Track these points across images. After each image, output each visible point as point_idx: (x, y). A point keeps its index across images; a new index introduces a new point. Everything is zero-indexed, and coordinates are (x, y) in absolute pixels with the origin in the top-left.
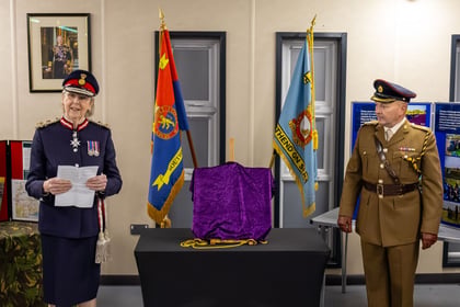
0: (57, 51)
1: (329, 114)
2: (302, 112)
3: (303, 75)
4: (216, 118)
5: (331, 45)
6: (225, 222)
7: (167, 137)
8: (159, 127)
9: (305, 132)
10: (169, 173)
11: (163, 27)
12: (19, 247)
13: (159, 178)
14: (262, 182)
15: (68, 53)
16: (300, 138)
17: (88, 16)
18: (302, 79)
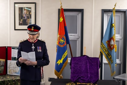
0: (24, 16)
1: (121, 39)
2: (111, 38)
3: (111, 24)
4: (80, 40)
5: (122, 14)
6: (82, 77)
7: (62, 46)
8: (59, 43)
9: (112, 45)
10: (62, 59)
11: (61, 7)
12: (9, 84)
13: (59, 61)
14: (95, 63)
15: (28, 16)
16: (110, 47)
17: (35, 3)
18: (111, 26)
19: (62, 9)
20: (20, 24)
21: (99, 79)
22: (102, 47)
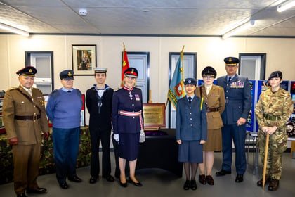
0: (83, 59)
2: (178, 83)
5: (191, 57)
9: (180, 91)
15: (88, 60)
16: (178, 93)
17: (95, 45)
18: (179, 70)
19: (125, 52)
20: (79, 69)
21: (167, 127)
22: (170, 94)
